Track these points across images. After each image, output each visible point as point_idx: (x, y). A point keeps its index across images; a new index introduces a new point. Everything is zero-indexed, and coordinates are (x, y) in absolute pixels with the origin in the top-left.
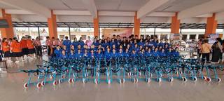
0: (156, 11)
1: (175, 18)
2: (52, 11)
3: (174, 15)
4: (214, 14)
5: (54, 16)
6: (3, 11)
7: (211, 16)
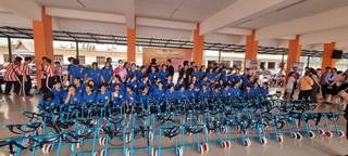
0: (231, 26)
1: (251, 38)
2: (43, 8)
3: (250, 33)
4: (298, 36)
5: (47, 19)
7: (294, 38)
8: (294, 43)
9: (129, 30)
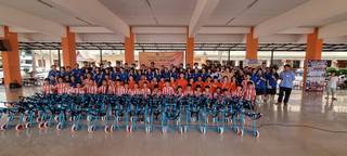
1: (250, 36)
2: (68, 28)
4: (317, 29)
6: (6, 28)
7: (312, 31)
8: (313, 37)
9: (127, 38)
